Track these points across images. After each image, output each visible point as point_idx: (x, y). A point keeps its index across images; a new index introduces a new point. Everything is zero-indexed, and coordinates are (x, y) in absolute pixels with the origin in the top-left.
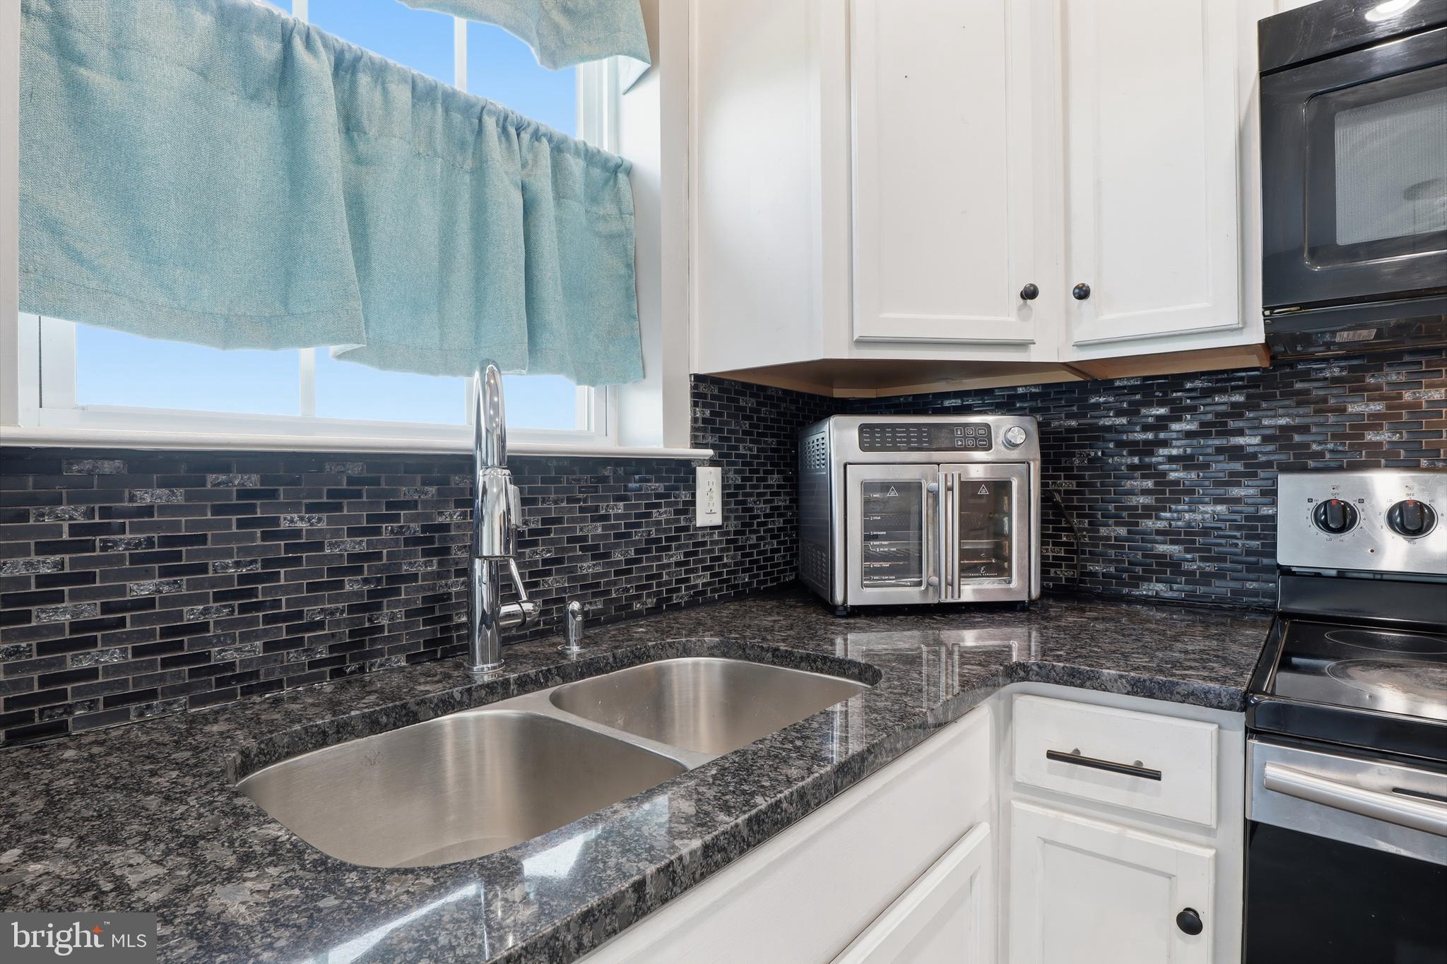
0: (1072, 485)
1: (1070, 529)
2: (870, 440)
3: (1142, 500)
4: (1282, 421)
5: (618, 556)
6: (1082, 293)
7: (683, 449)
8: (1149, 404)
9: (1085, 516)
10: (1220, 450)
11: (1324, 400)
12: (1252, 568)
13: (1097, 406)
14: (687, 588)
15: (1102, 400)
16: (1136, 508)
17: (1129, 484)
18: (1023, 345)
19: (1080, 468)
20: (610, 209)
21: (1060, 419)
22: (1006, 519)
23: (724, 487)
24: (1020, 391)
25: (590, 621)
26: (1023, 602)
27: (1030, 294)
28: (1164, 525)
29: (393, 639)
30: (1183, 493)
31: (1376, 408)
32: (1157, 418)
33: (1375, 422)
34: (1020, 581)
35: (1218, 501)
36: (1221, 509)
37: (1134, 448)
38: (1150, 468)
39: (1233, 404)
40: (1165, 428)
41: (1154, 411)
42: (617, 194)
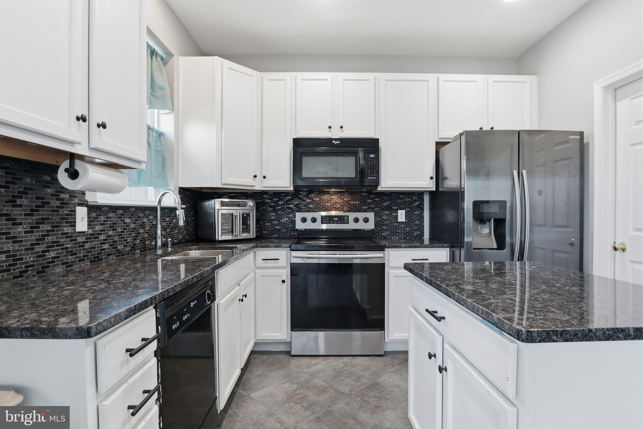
2: (223, 204)
3: (273, 217)
4: (297, 202)
6: (264, 177)
7: (177, 205)
8: (275, 198)
9: (263, 221)
10: (287, 208)
11: (303, 199)
12: (293, 230)
13: (265, 197)
14: (178, 239)
17: (271, 214)
18: (253, 186)
19: (261, 211)
20: (159, 144)
22: (249, 221)
23: (184, 215)
26: (252, 238)
27: (255, 176)
28: (277, 222)
29: (138, 246)
30: (281, 216)
31: (310, 201)
32: (276, 201)
33: (310, 203)
34: (252, 234)
35: (287, 218)
36: (287, 219)
37: (272, 207)
38: (275, 211)
39: (289, 199)
40: (278, 203)
41: (276, 199)
42: (160, 140)
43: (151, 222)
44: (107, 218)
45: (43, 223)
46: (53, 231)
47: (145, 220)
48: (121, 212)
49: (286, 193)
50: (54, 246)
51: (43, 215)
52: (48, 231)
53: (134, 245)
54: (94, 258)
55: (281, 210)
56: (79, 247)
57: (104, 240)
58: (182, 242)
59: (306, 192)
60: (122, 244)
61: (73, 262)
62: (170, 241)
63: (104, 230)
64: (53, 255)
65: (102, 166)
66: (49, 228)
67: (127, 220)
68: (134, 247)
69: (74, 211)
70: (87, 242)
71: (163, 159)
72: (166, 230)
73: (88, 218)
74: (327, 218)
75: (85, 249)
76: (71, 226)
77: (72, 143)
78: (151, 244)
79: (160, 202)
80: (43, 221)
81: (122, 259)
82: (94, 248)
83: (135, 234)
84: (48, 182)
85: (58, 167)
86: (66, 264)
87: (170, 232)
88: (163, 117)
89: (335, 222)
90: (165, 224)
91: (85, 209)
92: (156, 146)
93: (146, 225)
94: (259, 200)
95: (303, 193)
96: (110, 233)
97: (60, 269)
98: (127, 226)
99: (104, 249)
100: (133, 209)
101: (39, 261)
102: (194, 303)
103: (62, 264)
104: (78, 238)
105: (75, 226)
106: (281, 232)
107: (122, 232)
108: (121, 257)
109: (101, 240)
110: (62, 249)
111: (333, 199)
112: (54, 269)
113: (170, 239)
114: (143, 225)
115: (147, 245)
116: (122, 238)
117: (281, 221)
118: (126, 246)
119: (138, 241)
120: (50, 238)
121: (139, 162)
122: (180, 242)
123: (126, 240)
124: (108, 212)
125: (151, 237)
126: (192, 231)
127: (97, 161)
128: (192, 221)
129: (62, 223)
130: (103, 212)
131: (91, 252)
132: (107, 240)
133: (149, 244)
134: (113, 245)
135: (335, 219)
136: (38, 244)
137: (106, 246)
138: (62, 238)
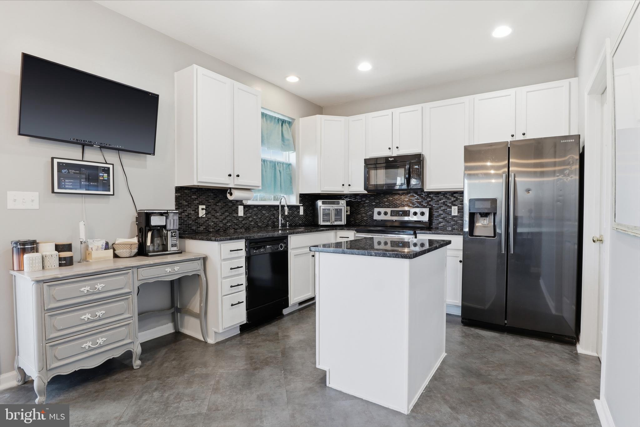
2: (323, 203)
5: (291, 218)
6: (349, 185)
7: (298, 204)
12: (372, 220)
14: (299, 223)
20: (288, 170)
21: (349, 200)
22: (341, 214)
23: (304, 209)
24: (343, 196)
25: (290, 225)
27: (343, 185)
31: (386, 200)
33: (386, 202)
34: (343, 222)
42: (289, 168)
44: (253, 210)
45: (226, 212)
50: (230, 221)
51: (226, 209)
52: (228, 215)
54: (247, 228)
56: (240, 222)
58: (301, 225)
60: (260, 223)
61: (238, 228)
62: (288, 223)
63: (251, 216)
64: (229, 225)
67: (264, 212)
69: (238, 207)
70: (243, 221)
71: (291, 178)
73: (244, 210)
74: (395, 212)
75: (242, 224)
76: (236, 214)
77: (227, 184)
79: (280, 203)
80: (226, 211)
81: (261, 230)
82: (247, 223)
84: (225, 198)
85: (226, 193)
86: (235, 229)
87: (292, 219)
88: (290, 155)
89: (400, 215)
91: (242, 207)
96: (255, 217)
98: (264, 215)
100: (268, 207)
101: (224, 226)
102: (270, 246)
103: (233, 228)
104: (239, 219)
105: (238, 214)
107: (261, 217)
109: (250, 220)
110: (233, 223)
111: (402, 198)
116: (261, 220)
118: (263, 224)
119: (270, 222)
120: (228, 218)
121: (257, 187)
123: (263, 221)
124: (254, 208)
126: (311, 219)
129: (233, 212)
130: (251, 208)
131: (245, 225)
132: (253, 220)
134: (256, 223)
135: (400, 213)
136: (224, 220)
137: (253, 223)
138: (233, 218)
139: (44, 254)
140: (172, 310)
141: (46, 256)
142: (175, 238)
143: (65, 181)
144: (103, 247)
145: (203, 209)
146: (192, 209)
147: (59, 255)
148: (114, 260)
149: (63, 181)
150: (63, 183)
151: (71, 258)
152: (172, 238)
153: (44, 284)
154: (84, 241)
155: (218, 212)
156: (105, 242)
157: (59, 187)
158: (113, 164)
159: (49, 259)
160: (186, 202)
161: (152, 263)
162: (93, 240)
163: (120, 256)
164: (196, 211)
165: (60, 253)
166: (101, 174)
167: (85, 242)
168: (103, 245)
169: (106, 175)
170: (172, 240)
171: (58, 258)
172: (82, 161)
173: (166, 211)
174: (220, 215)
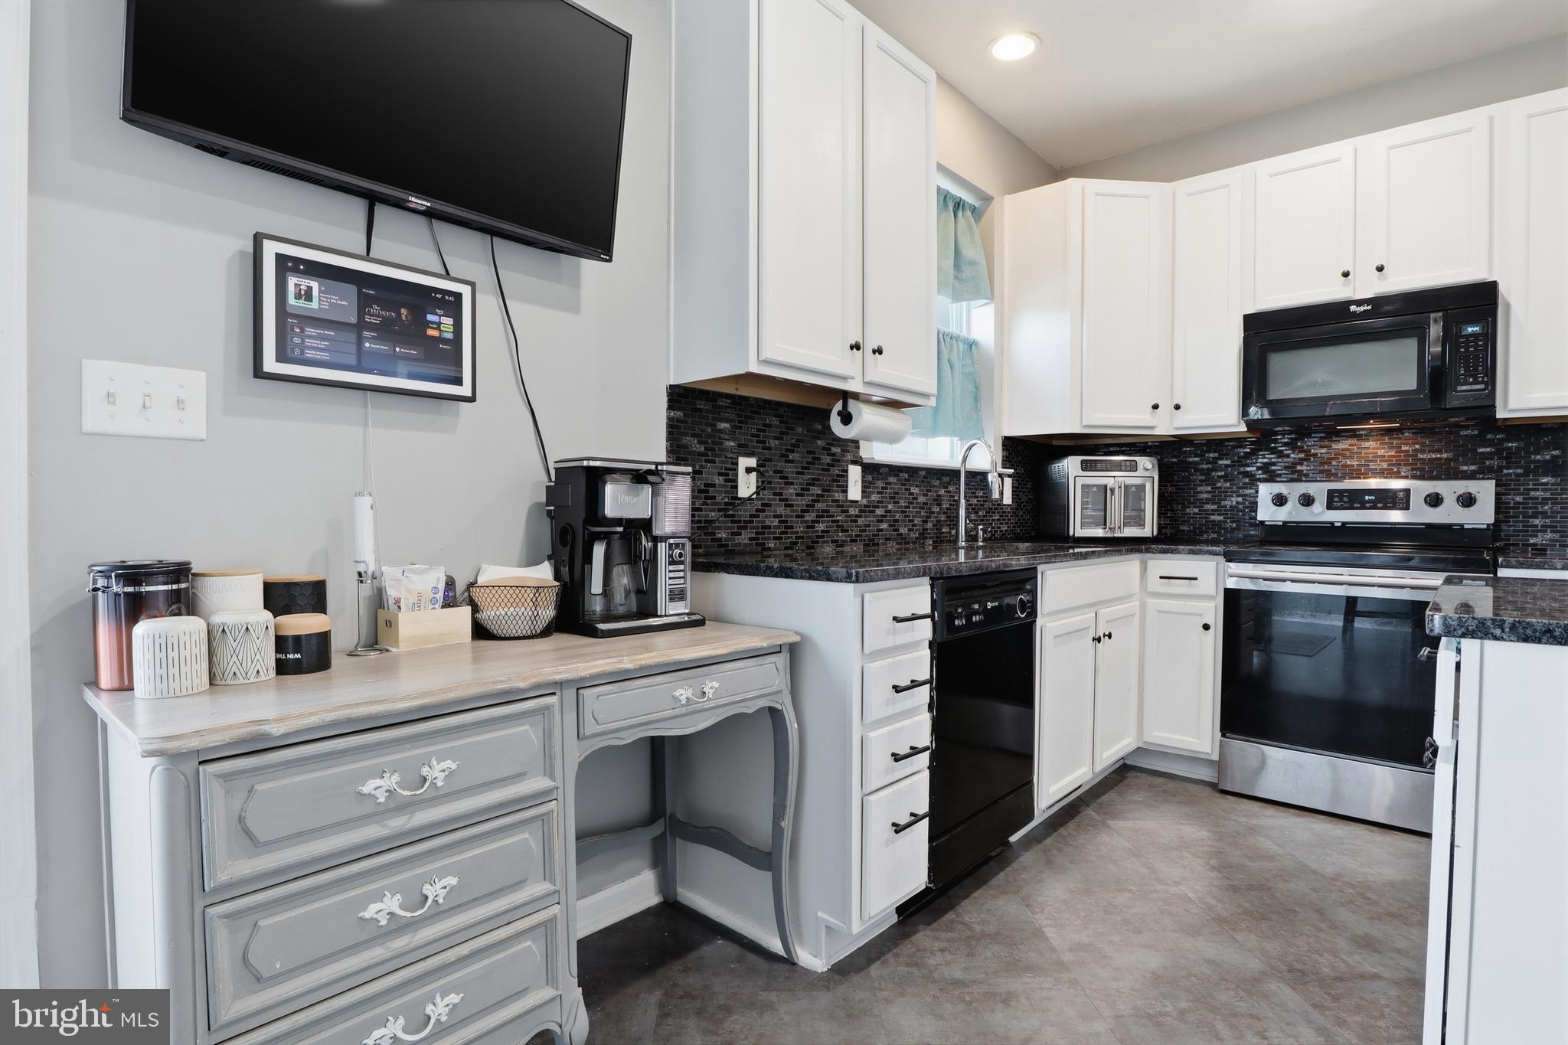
0: (1173, 489)
1: (1173, 510)
2: (1086, 466)
3: (1205, 496)
4: (1266, 460)
5: (980, 514)
6: (1177, 407)
7: (998, 469)
8: (1210, 452)
9: (1180, 504)
10: (1239, 473)
11: (1282, 452)
12: (1251, 524)
13: (1185, 452)
14: (1000, 531)
15: (1188, 449)
16: (1203, 499)
17: (1200, 489)
18: (1151, 427)
19: (1178, 481)
20: (968, 361)
21: (1168, 458)
22: (1143, 503)
23: (1013, 487)
24: (1149, 444)
26: (1149, 537)
27: (1156, 407)
28: (1215, 507)
29: (929, 534)
30: (1223, 492)
31: (1302, 455)
32: (1213, 458)
33: (1301, 462)
34: (1148, 530)
35: (1238, 496)
36: (1240, 499)
37: (1202, 472)
38: (1209, 481)
39: (1246, 453)
40: (1217, 462)
41: (1212, 455)
42: (972, 355)
43: (951, 496)
44: (887, 483)
45: (813, 485)
46: (823, 496)
47: (942, 492)
48: (906, 476)
49: (1238, 441)
50: (824, 516)
51: (813, 474)
52: (818, 495)
53: (923, 530)
54: (869, 540)
55: (1225, 478)
56: (851, 521)
57: (882, 516)
58: (1006, 538)
59: (1288, 434)
60: (905, 526)
61: (845, 541)
62: (981, 529)
63: (882, 502)
64: (822, 528)
65: (881, 406)
66: (819, 492)
67: (914, 490)
68: (923, 534)
69: (846, 471)
70: (860, 516)
71: (976, 387)
72: (978, 513)
73: (863, 481)
74: (1346, 496)
75: (857, 526)
76: (842, 492)
77: (844, 378)
78: (950, 533)
79: (964, 461)
80: (812, 483)
81: (906, 548)
82: (869, 526)
83: (926, 512)
84: (819, 432)
85: (829, 412)
86: (839, 544)
87: (984, 516)
88: (975, 313)
89: (1368, 505)
90: (976, 502)
91: (859, 469)
92: (964, 366)
93: (942, 500)
94: (1173, 457)
95: (1281, 439)
96: (890, 507)
97: (828, 549)
98: (914, 499)
99: (882, 530)
100: (924, 473)
101: (809, 532)
102: (994, 604)
103: (833, 541)
104: (851, 509)
105: (846, 492)
106: (1224, 529)
107: (906, 507)
108: (904, 546)
109: (878, 516)
110: (833, 521)
111: (1368, 449)
112: (823, 547)
113: (981, 527)
114: (938, 501)
115: (944, 532)
116: (906, 516)
117: (1223, 503)
118: (912, 530)
119: (929, 525)
120: (820, 505)
121: (926, 396)
122: (1004, 538)
123: (913, 521)
124: (888, 475)
125: (950, 521)
126: (1029, 520)
127: (875, 399)
128: (1029, 501)
129: (834, 486)
130: (881, 474)
131: (865, 531)
132: (886, 516)
133: (947, 533)
134: (894, 525)
135: (1367, 498)
136: (808, 511)
137: (884, 526)
138: (832, 507)
139: (217, 619)
140: (657, 829)
141: (223, 630)
142: (682, 567)
143: (302, 330)
144: (437, 596)
145: (749, 470)
146: (716, 467)
147: (277, 627)
148: (473, 648)
149: (298, 330)
150: (297, 340)
151: (324, 638)
152: (671, 568)
153: (201, 768)
154: (370, 573)
155: (792, 483)
156: (443, 579)
157: (281, 357)
158: (474, 283)
159: (234, 644)
160: (700, 443)
161: (630, 666)
162: (405, 567)
163: (495, 632)
164: (728, 475)
165: (283, 619)
166: (430, 317)
167: (374, 578)
168: (435, 590)
169: (447, 322)
170: (672, 575)
171: (273, 639)
172: (367, 257)
173: (653, 467)
174: (797, 495)
